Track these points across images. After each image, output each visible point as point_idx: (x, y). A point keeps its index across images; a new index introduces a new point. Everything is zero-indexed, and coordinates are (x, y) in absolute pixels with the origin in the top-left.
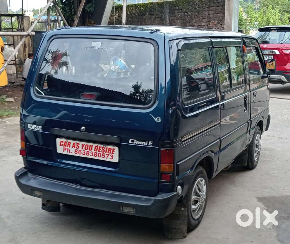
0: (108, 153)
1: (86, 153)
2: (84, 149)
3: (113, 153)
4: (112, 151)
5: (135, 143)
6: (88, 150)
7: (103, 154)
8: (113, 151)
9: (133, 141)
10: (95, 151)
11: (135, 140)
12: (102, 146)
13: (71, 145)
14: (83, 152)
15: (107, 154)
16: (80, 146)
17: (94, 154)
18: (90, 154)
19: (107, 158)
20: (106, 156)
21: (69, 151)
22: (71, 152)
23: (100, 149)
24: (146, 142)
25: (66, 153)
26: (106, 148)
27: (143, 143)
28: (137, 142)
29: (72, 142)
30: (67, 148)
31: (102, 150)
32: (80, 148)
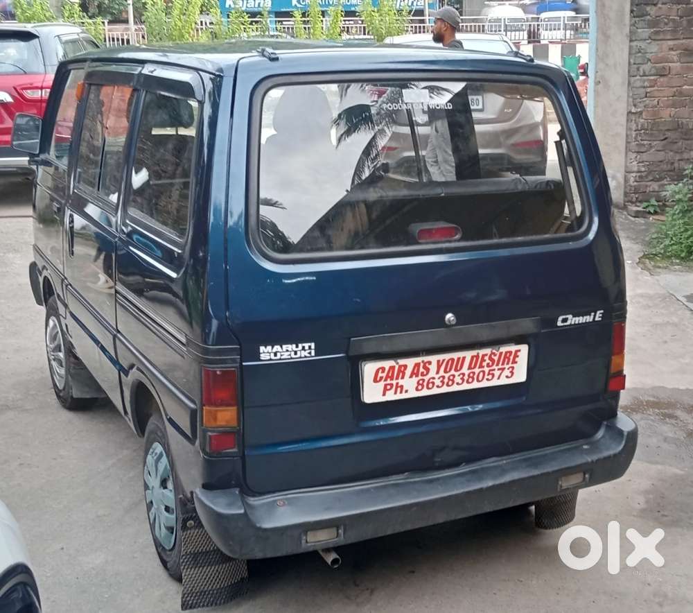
0: (503, 364)
1: (446, 380)
2: (442, 373)
3: (514, 362)
4: (512, 358)
5: (568, 323)
6: (453, 372)
7: (490, 370)
8: (516, 356)
9: (565, 320)
10: (470, 368)
11: (570, 317)
12: (488, 351)
13: (408, 372)
14: (438, 382)
15: (499, 369)
16: (433, 368)
17: (466, 378)
18: (458, 379)
19: (499, 378)
20: (497, 373)
21: (399, 389)
22: (406, 391)
23: (483, 360)
24: (590, 315)
25: (391, 396)
26: (498, 355)
27: (585, 317)
28: (574, 319)
29: (410, 362)
30: (394, 382)
31: (488, 361)
32: (432, 373)
